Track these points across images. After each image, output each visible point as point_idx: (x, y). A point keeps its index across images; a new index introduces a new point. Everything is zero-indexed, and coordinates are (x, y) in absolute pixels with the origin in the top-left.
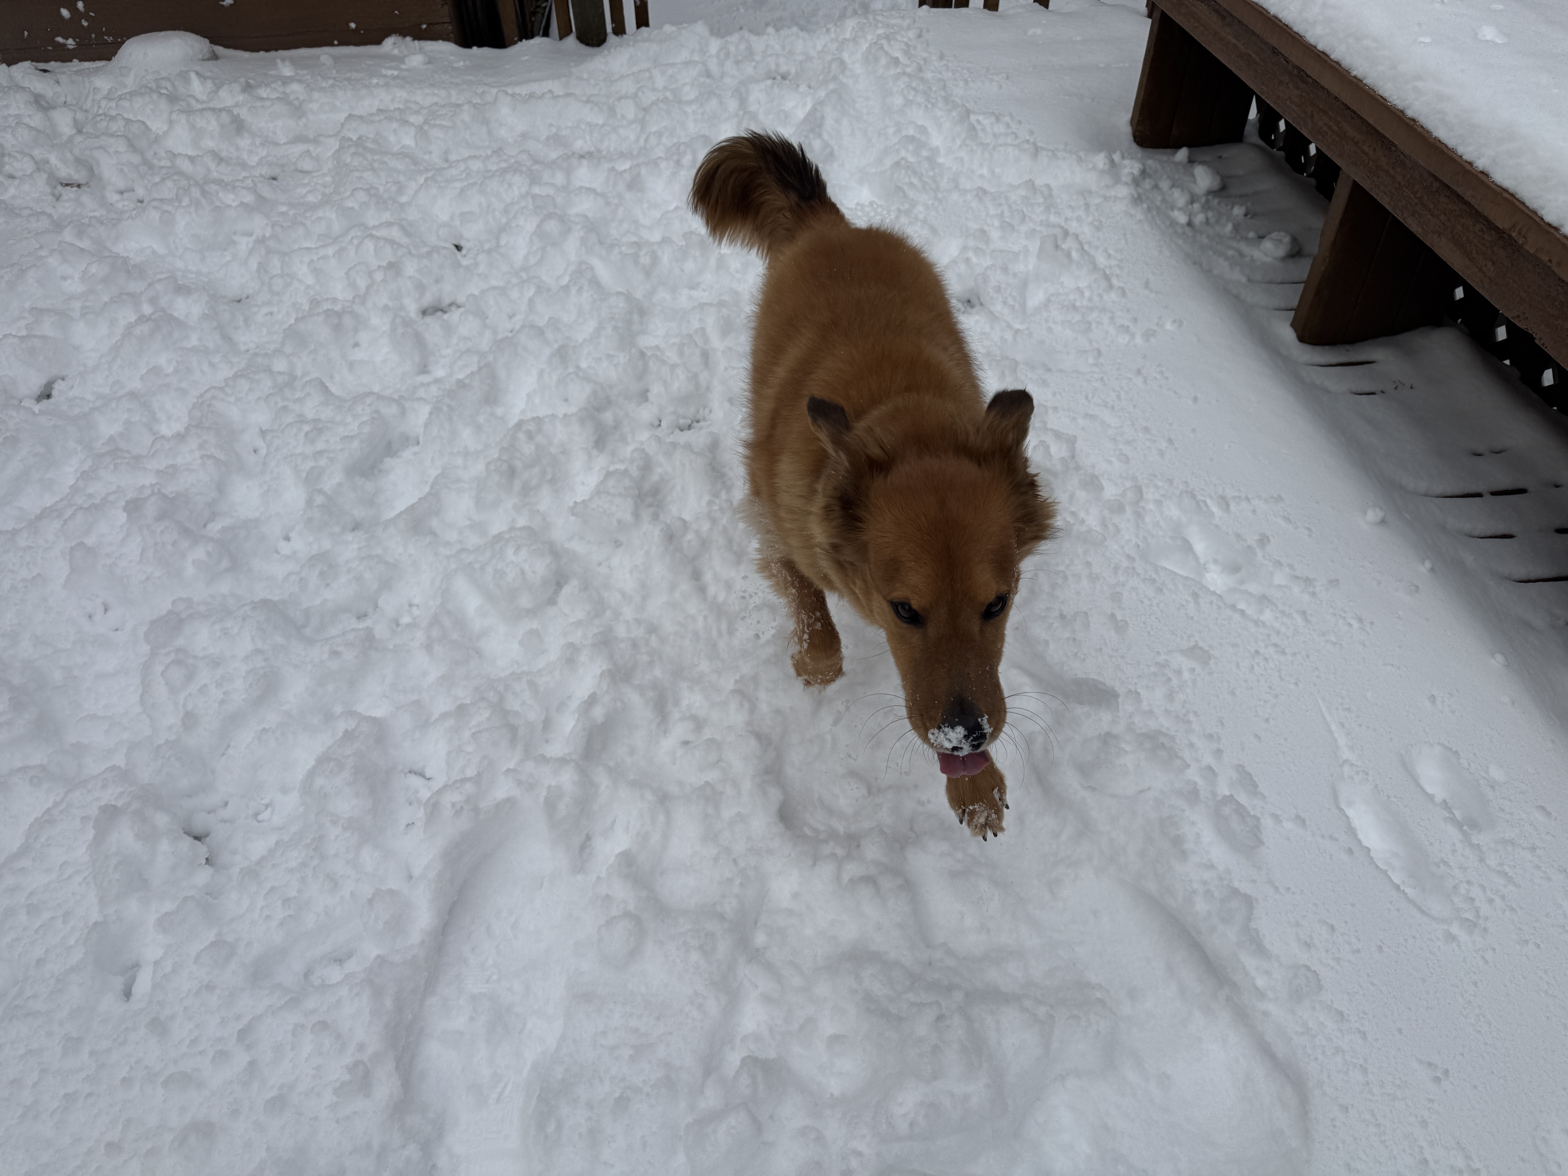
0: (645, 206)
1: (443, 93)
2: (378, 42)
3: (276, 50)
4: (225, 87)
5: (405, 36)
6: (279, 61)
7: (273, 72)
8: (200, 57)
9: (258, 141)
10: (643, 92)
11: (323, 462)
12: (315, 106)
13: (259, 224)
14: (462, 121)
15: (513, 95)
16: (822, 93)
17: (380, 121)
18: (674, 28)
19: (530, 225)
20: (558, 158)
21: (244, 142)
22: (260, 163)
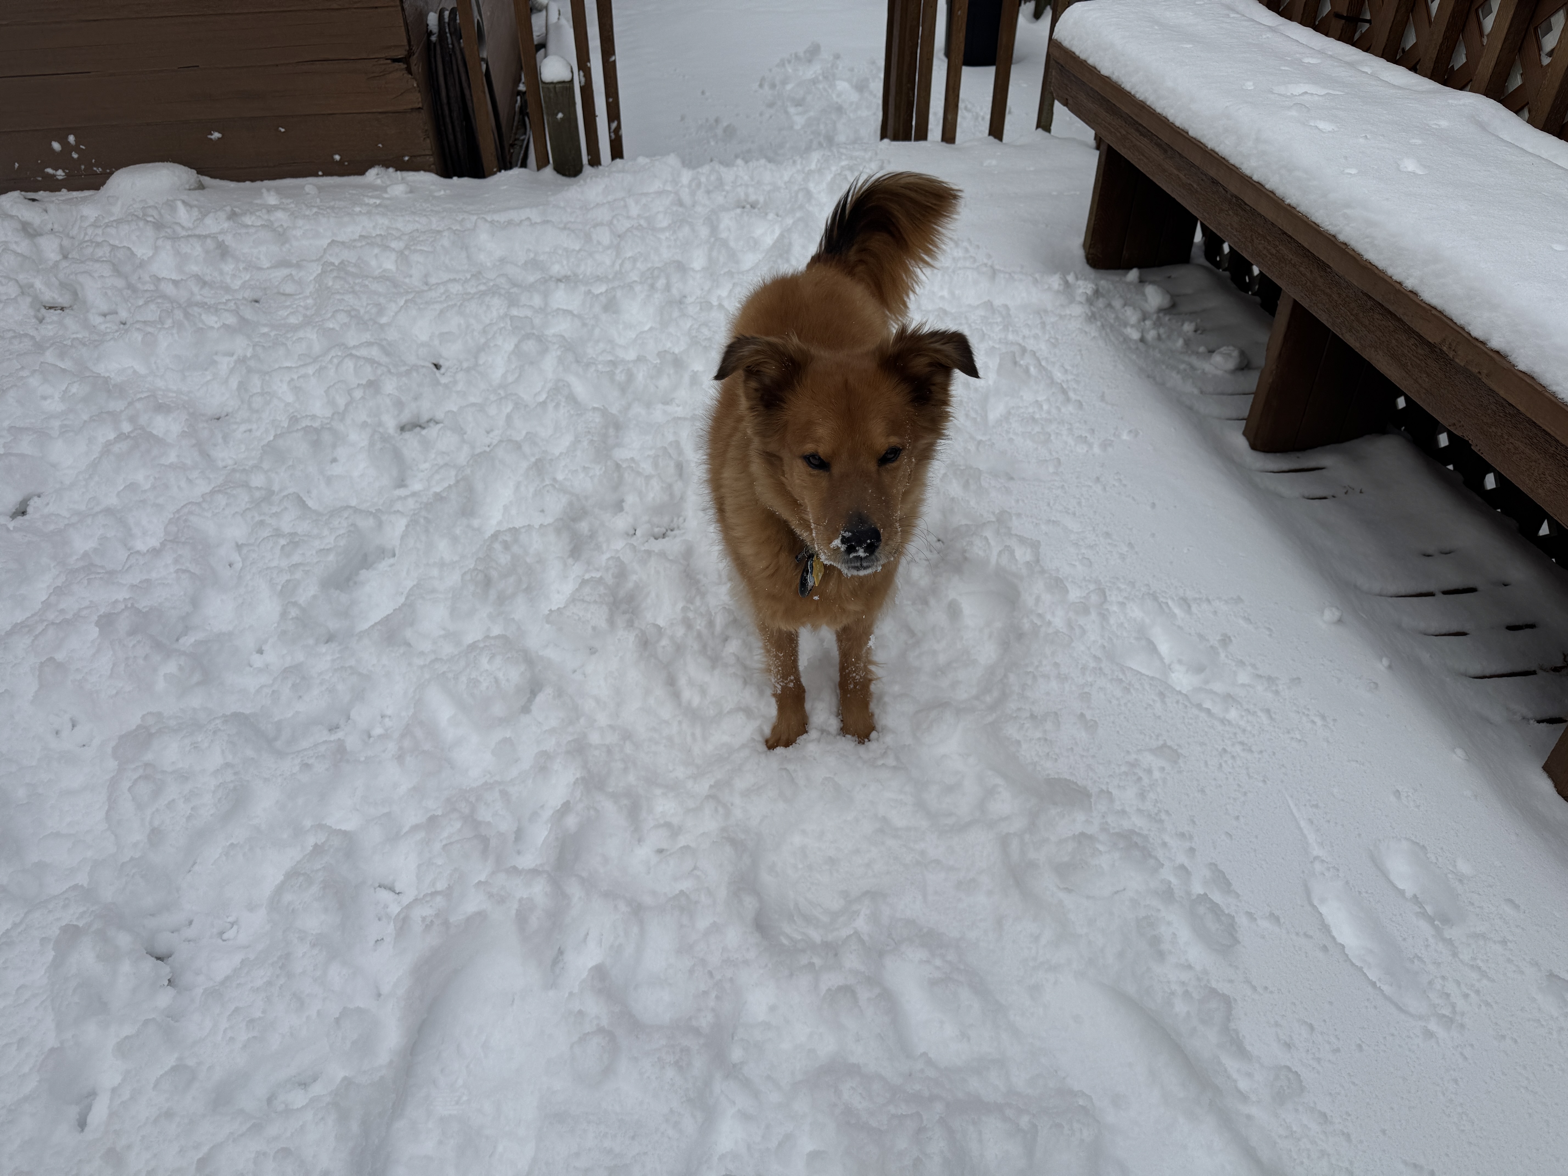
0: (621, 327)
1: (424, 220)
2: (362, 172)
3: (262, 180)
4: (211, 215)
5: (387, 167)
6: (264, 191)
7: (258, 201)
8: (187, 186)
9: (242, 266)
10: (618, 220)
11: (298, 575)
12: (298, 233)
13: (240, 345)
14: (442, 246)
15: (492, 222)
16: (789, 221)
17: (361, 247)
18: (647, 160)
19: (508, 345)
20: (536, 281)
21: (228, 267)
22: (243, 286)
